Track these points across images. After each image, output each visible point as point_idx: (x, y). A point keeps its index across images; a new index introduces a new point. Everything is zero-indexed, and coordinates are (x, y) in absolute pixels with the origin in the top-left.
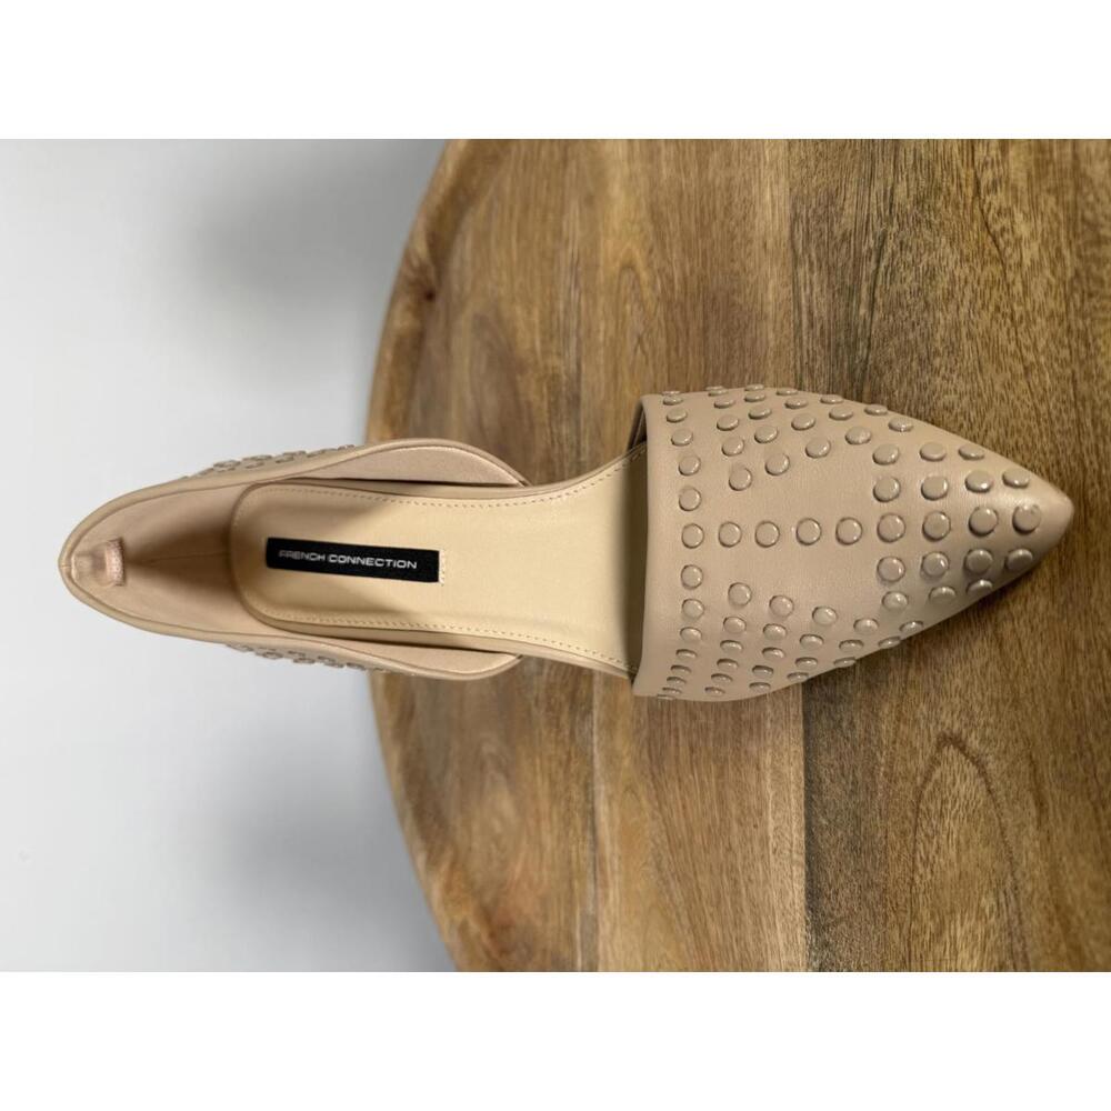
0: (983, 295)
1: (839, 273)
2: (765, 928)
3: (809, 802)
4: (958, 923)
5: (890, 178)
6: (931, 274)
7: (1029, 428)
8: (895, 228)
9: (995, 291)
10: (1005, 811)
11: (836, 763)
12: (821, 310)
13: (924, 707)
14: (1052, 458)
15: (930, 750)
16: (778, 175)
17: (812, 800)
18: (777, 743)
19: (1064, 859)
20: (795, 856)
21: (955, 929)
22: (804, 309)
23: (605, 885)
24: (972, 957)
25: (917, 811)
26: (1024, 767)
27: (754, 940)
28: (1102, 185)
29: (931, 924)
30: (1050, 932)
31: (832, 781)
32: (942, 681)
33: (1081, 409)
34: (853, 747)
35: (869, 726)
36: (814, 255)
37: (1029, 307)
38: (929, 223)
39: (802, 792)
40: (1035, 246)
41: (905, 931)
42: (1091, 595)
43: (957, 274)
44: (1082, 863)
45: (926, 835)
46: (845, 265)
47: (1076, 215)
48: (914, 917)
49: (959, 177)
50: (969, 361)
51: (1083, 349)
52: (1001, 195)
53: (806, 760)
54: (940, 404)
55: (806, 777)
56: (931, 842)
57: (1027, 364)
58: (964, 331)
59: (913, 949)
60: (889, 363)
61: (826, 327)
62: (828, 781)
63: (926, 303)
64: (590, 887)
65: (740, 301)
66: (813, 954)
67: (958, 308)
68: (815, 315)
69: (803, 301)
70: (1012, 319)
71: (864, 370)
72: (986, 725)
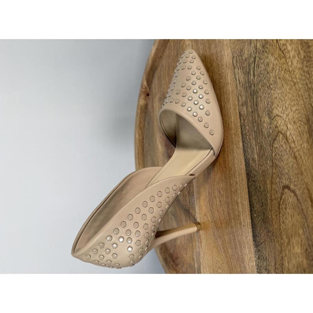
0: (281, 67)
1: (245, 69)
2: (243, 248)
3: (251, 211)
6: (268, 64)
7: (297, 99)
8: (258, 55)
9: (284, 66)
10: (303, 204)
11: (257, 199)
12: (242, 79)
13: (278, 179)
14: (303, 106)
15: (281, 191)
16: (228, 47)
17: (252, 210)
18: (242, 196)
20: (249, 227)
21: (293, 240)
22: (238, 80)
23: (201, 243)
24: (298, 248)
25: (279, 208)
26: (306, 191)
27: (240, 252)
29: (286, 240)
31: (256, 204)
32: (282, 171)
33: (309, 91)
34: (261, 193)
35: (264, 187)
36: (238, 65)
37: (293, 68)
38: (266, 52)
39: (249, 208)
40: (293, 52)
41: (280, 243)
43: (274, 63)
45: (282, 215)
46: (246, 66)
48: (282, 239)
50: (280, 85)
51: (308, 75)
53: (249, 199)
54: (273, 97)
55: (250, 204)
56: (284, 217)
57: (294, 82)
58: (278, 77)
59: (282, 248)
60: (260, 89)
61: (243, 83)
62: (255, 204)
63: (267, 72)
64: (197, 243)
65: (222, 81)
66: (256, 254)
67: (275, 72)
68: (240, 80)
69: (237, 78)
70: (289, 71)
71: (254, 93)
72: (295, 181)
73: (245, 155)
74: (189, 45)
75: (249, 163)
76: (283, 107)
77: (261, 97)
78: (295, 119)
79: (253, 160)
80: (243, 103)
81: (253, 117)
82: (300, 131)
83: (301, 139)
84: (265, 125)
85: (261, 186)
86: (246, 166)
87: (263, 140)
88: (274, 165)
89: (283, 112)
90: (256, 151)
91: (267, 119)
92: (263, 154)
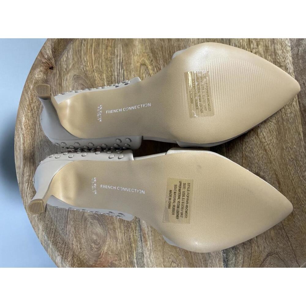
42: (285, 137)
47: (275, 60)
83: (271, 136)
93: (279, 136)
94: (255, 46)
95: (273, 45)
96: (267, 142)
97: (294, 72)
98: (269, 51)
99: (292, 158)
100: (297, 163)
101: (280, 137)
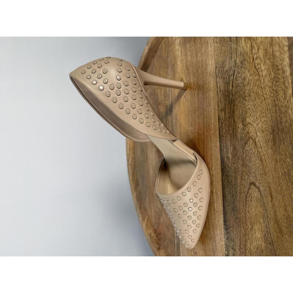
0: (255, 83)
1: (226, 79)
2: (215, 230)
3: (223, 200)
4: (256, 226)
5: (235, 57)
6: (244, 79)
7: (266, 112)
8: (237, 69)
9: (258, 82)
10: (264, 199)
11: (229, 191)
12: (222, 88)
13: (247, 176)
14: (271, 118)
15: (248, 186)
16: (212, 58)
18: (216, 187)
19: (277, 209)
20: (221, 213)
22: (219, 88)
24: (259, 233)
25: (246, 200)
26: (268, 189)
27: (213, 233)
28: (278, 57)
29: (250, 226)
30: (275, 226)
31: (228, 195)
32: (250, 170)
33: (276, 107)
34: (232, 187)
35: (235, 181)
36: (220, 75)
37: (265, 85)
38: (244, 67)
39: (222, 198)
40: (265, 71)
41: (245, 228)
42: (280, 149)
43: (250, 78)
44: (281, 210)
45: (248, 206)
46: (227, 77)
47: (273, 64)
48: (246, 225)
49: (249, 57)
50: (253, 98)
51: (276, 94)
52: (258, 60)
53: (222, 190)
55: (223, 194)
56: (249, 207)
57: (265, 97)
58: (252, 91)
59: (246, 233)
60: (237, 99)
61: (223, 91)
63: (244, 85)
65: (205, 87)
66: (226, 235)
67: (250, 86)
68: (221, 89)
69: (218, 86)
70: (261, 88)
71: (231, 101)
72: (260, 179)
73: (221, 153)
74: (179, 49)
75: (224, 160)
76: (254, 117)
77: (237, 106)
78: (263, 128)
79: (228, 157)
80: (222, 108)
81: (229, 122)
82: (266, 139)
83: (267, 146)
84: (239, 130)
85: (233, 181)
86: (221, 162)
87: (237, 142)
88: (244, 164)
89: (254, 121)
90: (230, 151)
91: (240, 126)
92: (235, 154)
93: (274, 146)
94: (256, 51)
95: (272, 47)
96: (264, 152)
97: (291, 75)
98: (268, 54)
99: (284, 172)
100: (289, 178)
101: (275, 148)
